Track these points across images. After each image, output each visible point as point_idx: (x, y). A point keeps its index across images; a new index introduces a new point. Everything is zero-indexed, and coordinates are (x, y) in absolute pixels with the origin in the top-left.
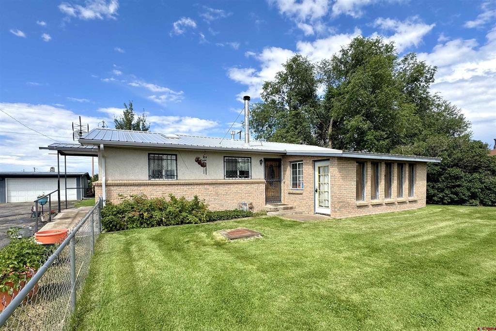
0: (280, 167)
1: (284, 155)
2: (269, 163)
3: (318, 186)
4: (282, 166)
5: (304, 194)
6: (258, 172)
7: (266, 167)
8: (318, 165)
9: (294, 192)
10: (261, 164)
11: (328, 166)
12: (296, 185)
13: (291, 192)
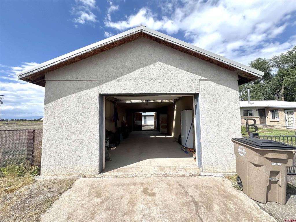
0: (265, 111)
1: (268, 108)
2: (260, 110)
3: (287, 118)
4: (266, 111)
5: (280, 121)
6: (256, 114)
7: (259, 112)
8: (286, 111)
9: (274, 121)
10: (257, 111)
11: (293, 111)
12: (275, 118)
13: (272, 121)
